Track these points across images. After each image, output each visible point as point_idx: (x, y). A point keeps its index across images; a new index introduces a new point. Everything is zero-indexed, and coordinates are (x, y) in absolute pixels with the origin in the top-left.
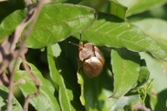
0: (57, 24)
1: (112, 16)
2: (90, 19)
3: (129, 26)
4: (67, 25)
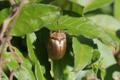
0: (34, 19)
2: (57, 15)
3: (85, 20)
4: (40, 19)
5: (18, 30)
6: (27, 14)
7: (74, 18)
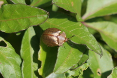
0: (23, 18)
1: (72, 16)
2: (44, 18)
3: (80, 25)
5: (9, 27)
6: (18, 13)
7: (71, 22)
